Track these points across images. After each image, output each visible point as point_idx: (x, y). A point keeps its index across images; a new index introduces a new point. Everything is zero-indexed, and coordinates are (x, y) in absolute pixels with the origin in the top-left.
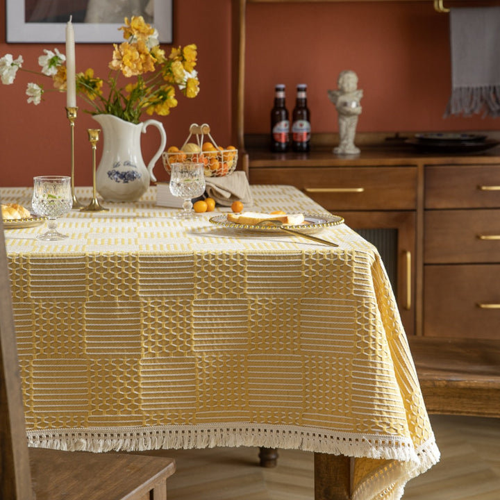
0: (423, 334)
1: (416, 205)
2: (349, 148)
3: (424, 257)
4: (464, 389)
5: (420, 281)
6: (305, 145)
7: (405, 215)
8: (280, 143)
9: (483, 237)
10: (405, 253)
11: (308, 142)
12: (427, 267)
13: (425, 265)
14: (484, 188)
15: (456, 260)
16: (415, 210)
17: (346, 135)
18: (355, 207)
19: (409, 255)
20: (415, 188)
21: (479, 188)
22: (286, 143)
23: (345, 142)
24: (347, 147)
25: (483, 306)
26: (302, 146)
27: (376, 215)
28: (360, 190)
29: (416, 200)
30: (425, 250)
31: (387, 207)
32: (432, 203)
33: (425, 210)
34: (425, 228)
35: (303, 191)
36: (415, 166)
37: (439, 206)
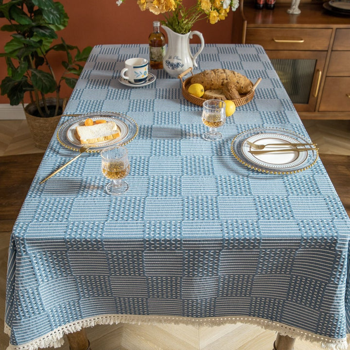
1: (328, 49)
2: (296, 10)
6: (272, 6)
8: (260, 4)
10: (318, 71)
11: (274, 4)
13: (326, 76)
15: (342, 75)
16: (327, 51)
17: (295, 3)
19: (320, 73)
22: (263, 4)
23: (294, 7)
24: (295, 10)
26: (271, 6)
27: (308, 53)
28: (302, 41)
31: (314, 49)
32: (336, 47)
33: (332, 51)
36: (332, 29)
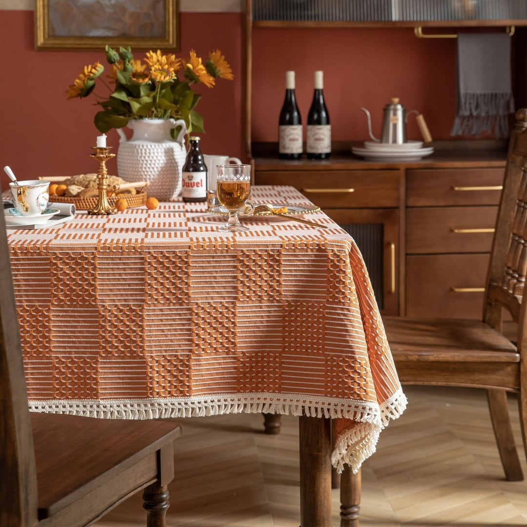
0: (406, 315)
1: (399, 203)
3: (406, 249)
4: (433, 362)
5: (402, 269)
7: (389, 212)
9: (456, 231)
10: (389, 244)
12: (409, 257)
13: (407, 254)
14: (457, 189)
15: (433, 250)
16: (398, 208)
18: (347, 205)
19: (393, 246)
20: (397, 189)
21: (452, 188)
25: (457, 290)
27: (365, 212)
28: (351, 190)
29: (398, 199)
30: (407, 242)
31: (375, 205)
32: (413, 201)
33: (407, 207)
34: (406, 223)
35: (302, 191)
36: (398, 169)
37: (418, 205)
